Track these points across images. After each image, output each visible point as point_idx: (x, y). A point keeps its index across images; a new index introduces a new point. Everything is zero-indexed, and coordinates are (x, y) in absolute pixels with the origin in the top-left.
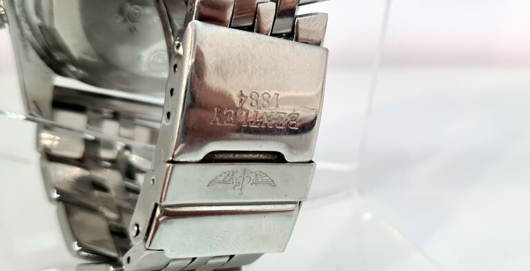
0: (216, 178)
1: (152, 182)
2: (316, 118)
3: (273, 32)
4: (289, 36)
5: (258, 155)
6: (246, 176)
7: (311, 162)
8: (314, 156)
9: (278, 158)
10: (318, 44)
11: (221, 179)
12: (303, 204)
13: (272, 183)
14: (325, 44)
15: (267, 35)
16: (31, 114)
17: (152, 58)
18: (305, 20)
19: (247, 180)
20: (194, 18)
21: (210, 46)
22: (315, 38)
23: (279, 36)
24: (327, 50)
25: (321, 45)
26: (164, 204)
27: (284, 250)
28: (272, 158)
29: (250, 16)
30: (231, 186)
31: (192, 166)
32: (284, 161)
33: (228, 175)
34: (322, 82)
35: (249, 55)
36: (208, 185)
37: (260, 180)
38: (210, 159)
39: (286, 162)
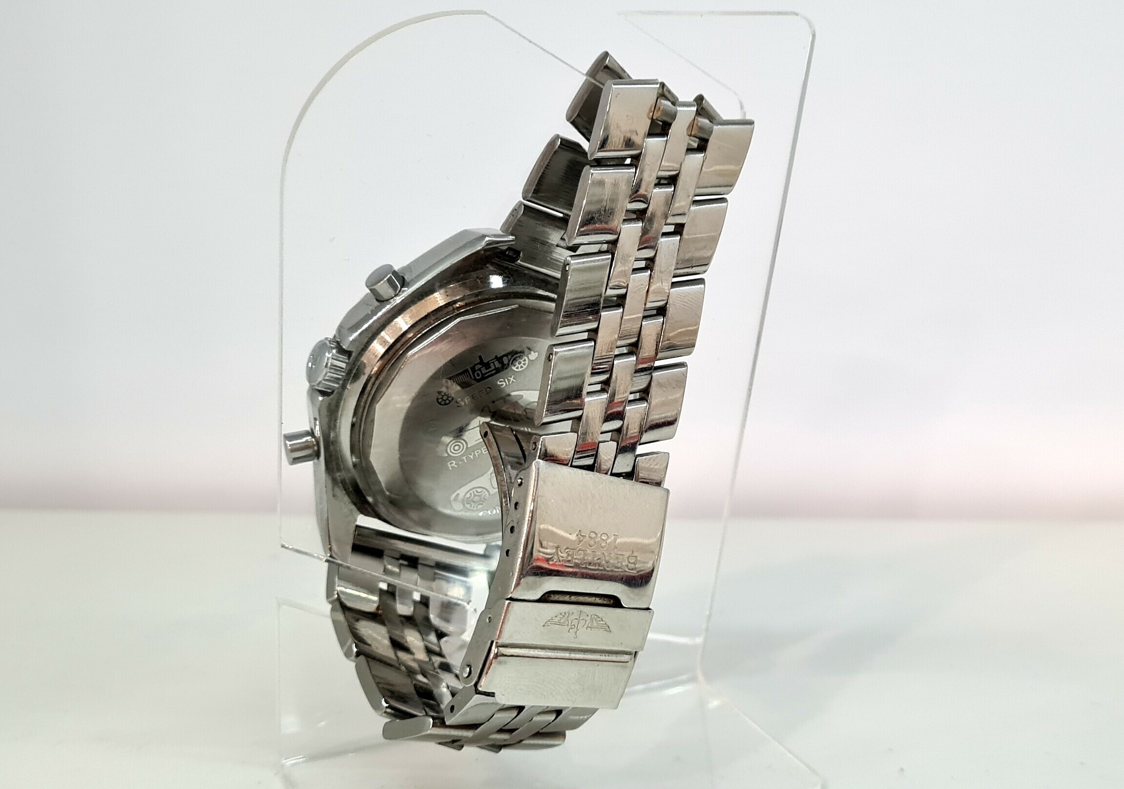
0: (552, 619)
1: (488, 621)
2: (653, 571)
3: (613, 472)
4: (629, 476)
5: (594, 598)
6: (581, 618)
7: (648, 609)
8: (651, 605)
9: (615, 602)
10: (659, 484)
11: (556, 620)
12: (640, 654)
13: (608, 629)
14: (666, 485)
15: (606, 474)
16: (331, 556)
17: (468, 495)
18: (645, 459)
19: (582, 623)
20: (537, 458)
21: (553, 484)
22: (656, 477)
23: (618, 475)
24: (668, 491)
25: (662, 485)
26: (500, 641)
27: (616, 708)
28: (608, 603)
29: (592, 455)
30: (566, 628)
31: (530, 604)
32: (621, 606)
33: (564, 616)
34: (661, 530)
35: (589, 494)
36: (544, 626)
37: (595, 624)
38: (546, 598)
39: (622, 607)
